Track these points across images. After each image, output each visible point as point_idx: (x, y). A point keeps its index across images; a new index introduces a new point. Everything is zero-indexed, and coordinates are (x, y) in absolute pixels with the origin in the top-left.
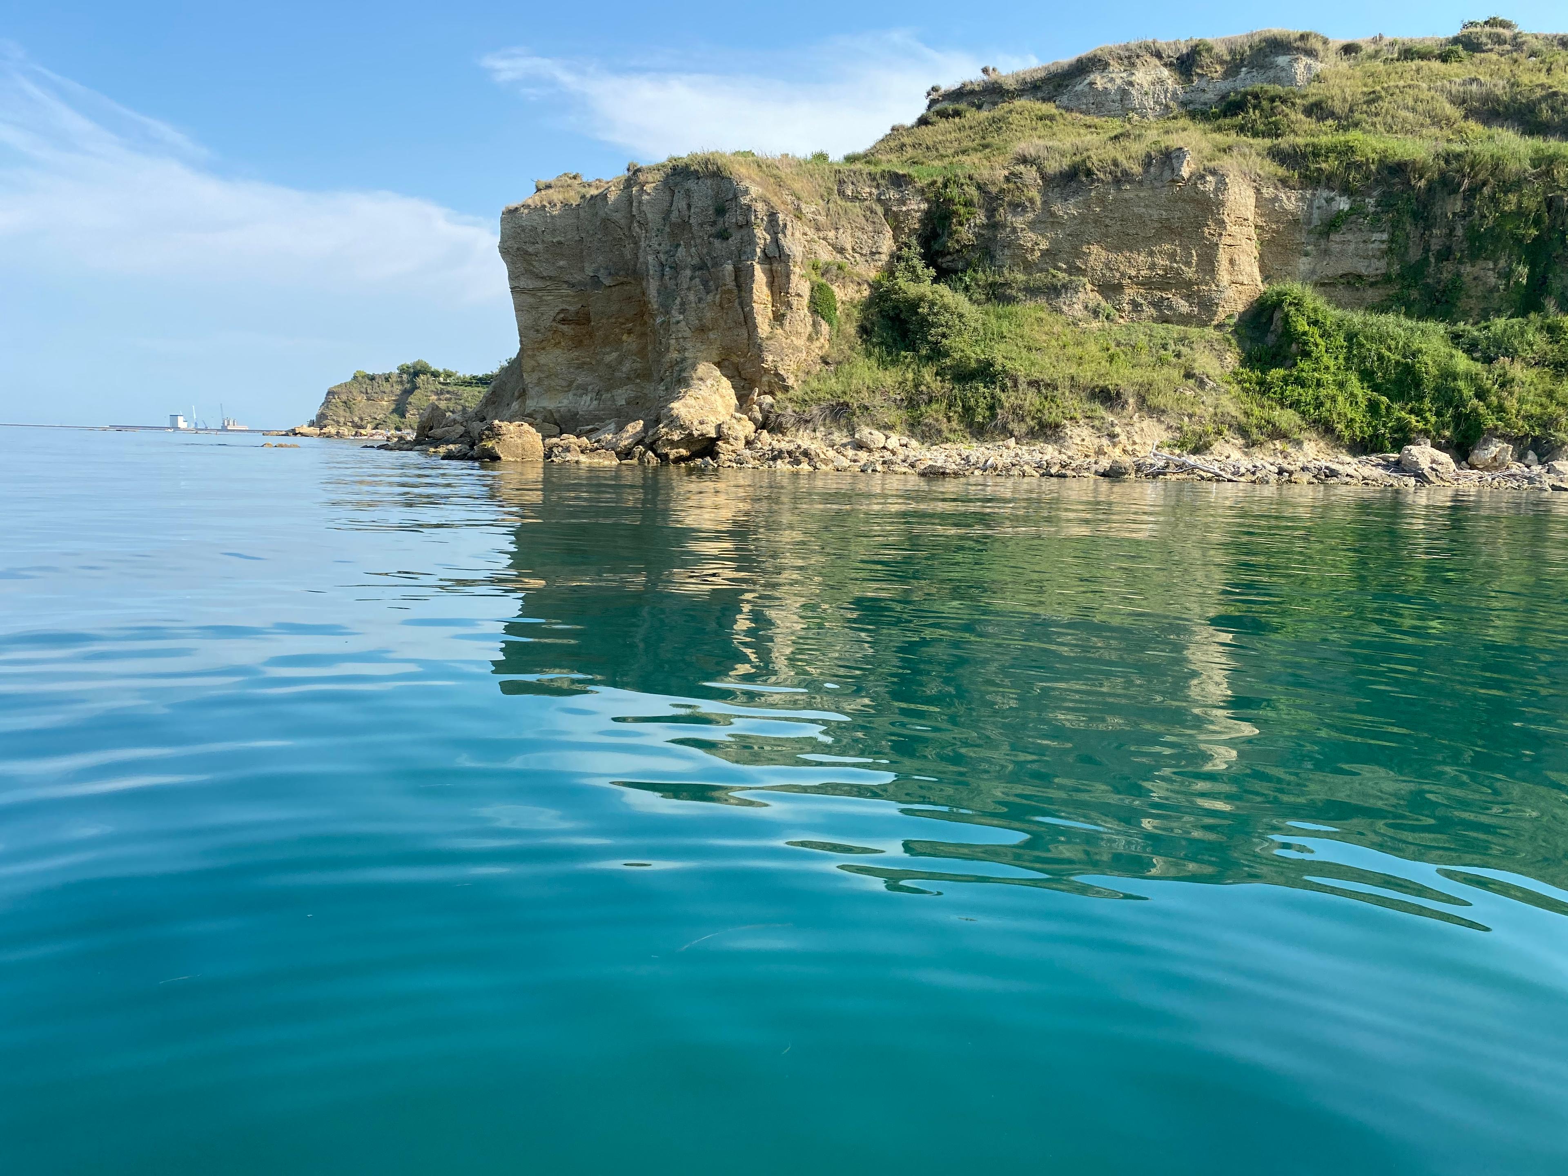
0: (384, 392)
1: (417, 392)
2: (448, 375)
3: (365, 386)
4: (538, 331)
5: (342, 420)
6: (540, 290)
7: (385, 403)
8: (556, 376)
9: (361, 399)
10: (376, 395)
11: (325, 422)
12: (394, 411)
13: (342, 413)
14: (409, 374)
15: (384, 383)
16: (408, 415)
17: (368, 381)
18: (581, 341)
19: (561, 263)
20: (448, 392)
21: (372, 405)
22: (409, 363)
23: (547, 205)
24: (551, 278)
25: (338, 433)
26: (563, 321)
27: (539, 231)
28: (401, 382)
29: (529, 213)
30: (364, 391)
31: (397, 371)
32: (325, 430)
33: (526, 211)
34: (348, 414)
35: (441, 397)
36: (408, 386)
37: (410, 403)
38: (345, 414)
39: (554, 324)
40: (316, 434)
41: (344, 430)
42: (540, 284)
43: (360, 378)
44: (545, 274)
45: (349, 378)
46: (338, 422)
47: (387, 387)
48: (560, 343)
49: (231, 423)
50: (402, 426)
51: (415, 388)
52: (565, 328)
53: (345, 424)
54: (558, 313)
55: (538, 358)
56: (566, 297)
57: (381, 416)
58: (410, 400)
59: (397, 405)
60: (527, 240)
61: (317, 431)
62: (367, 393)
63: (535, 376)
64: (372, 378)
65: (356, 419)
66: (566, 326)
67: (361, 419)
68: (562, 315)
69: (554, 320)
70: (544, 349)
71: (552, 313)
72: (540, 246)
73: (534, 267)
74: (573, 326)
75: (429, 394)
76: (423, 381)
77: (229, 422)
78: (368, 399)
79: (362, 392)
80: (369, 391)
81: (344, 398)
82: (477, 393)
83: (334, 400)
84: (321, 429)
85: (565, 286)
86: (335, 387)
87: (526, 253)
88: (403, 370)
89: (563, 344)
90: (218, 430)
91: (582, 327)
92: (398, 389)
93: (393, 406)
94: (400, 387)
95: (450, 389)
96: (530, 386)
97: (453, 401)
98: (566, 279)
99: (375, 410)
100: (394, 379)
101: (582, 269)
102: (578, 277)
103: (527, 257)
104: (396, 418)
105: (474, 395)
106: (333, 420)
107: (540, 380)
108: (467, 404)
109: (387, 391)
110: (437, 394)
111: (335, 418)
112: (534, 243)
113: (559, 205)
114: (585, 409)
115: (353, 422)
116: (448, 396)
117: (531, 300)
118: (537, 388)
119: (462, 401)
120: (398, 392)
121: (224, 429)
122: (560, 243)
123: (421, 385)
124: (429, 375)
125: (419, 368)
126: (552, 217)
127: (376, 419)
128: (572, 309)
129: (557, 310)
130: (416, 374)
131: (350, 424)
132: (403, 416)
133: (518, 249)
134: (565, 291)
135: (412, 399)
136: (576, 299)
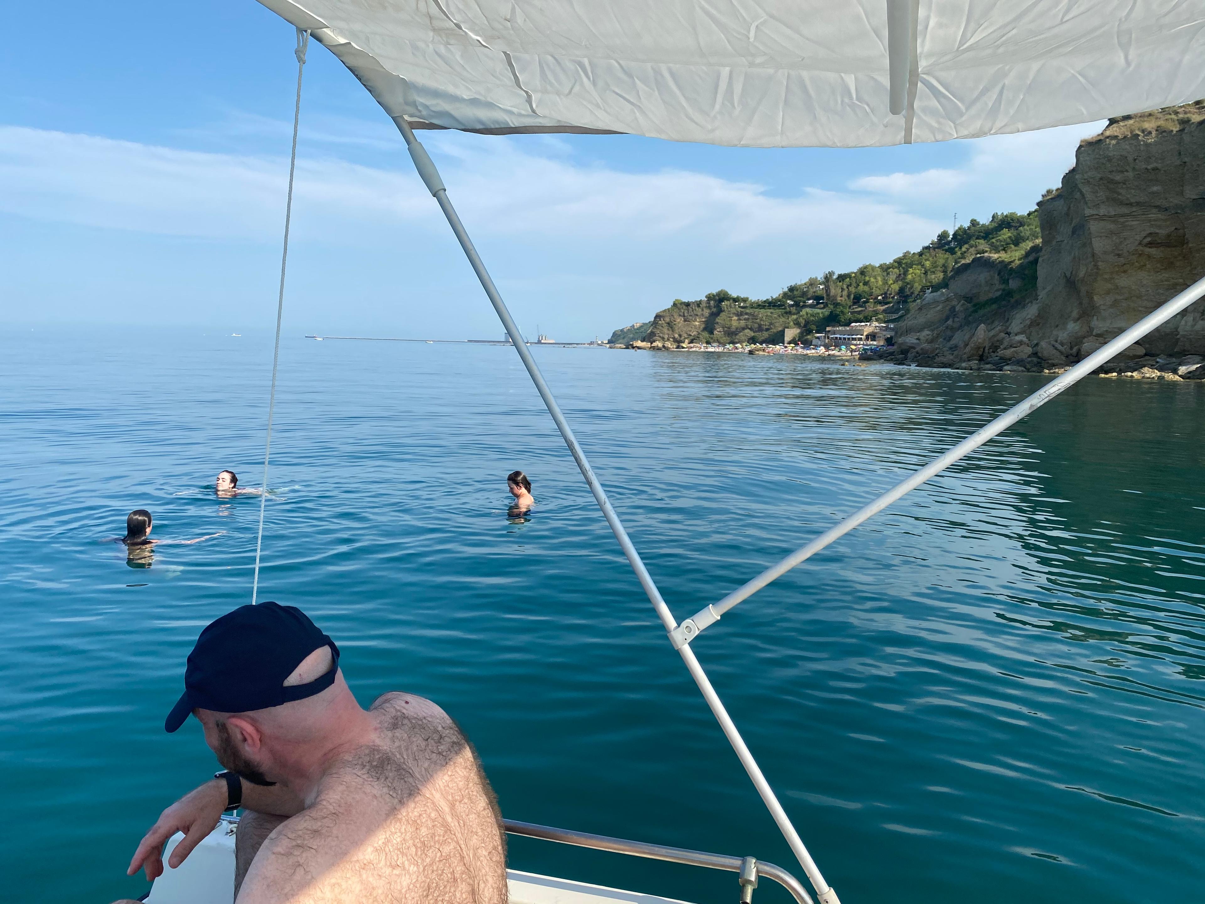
0: (697, 315)
1: (722, 314)
2: (745, 300)
3: (682, 311)
4: (1119, 255)
5: (666, 337)
6: (1122, 216)
7: (697, 323)
8: (1139, 297)
9: (679, 320)
10: (691, 318)
11: (654, 338)
12: (705, 329)
13: (666, 331)
14: (715, 300)
15: (697, 308)
16: (715, 332)
17: (684, 307)
18: (1172, 263)
19: (1155, 189)
20: (747, 314)
21: (688, 325)
22: (714, 292)
23: (1140, 133)
24: (1138, 204)
25: (664, 346)
26: (1150, 244)
27: (1130, 159)
28: (709, 307)
29: (1118, 143)
30: (682, 314)
31: (706, 299)
32: (654, 344)
33: (1114, 142)
34: (670, 332)
35: (741, 318)
36: (714, 310)
37: (717, 323)
38: (668, 332)
39: (1141, 248)
40: (648, 347)
41: (668, 344)
42: (1125, 210)
43: (679, 305)
44: (1133, 201)
45: (669, 305)
46: (663, 338)
47: (699, 311)
48: (1145, 265)
49: (544, 338)
50: (711, 341)
51: (720, 311)
52: (1153, 251)
53: (668, 340)
54: (1145, 237)
55: (1117, 281)
56: (1155, 220)
57: (695, 333)
58: (717, 320)
59: (706, 324)
60: (1114, 169)
61: (649, 345)
62: (684, 316)
63: (1109, 300)
64: (688, 304)
65: (676, 336)
66: (1153, 249)
67: (680, 336)
68: (1149, 239)
69: (1140, 244)
70: (1125, 272)
71: (1138, 238)
72: (1130, 174)
73: (1119, 194)
74: (1162, 249)
75: (731, 315)
76: (727, 305)
77: (542, 337)
78: (685, 321)
79: (680, 315)
80: (686, 314)
81: (668, 320)
82: (769, 314)
83: (660, 322)
84: (651, 344)
85: (1154, 210)
86: (661, 312)
87: (1112, 181)
88: (710, 298)
89: (1148, 266)
90: (536, 343)
91: (1173, 249)
92: (707, 312)
93: (703, 326)
94: (708, 311)
95: (748, 311)
96: (1102, 307)
97: (750, 321)
98: (1159, 204)
99: (690, 329)
100: (704, 305)
101: (1182, 193)
102: (1175, 200)
103: (1112, 186)
104: (706, 334)
105: (767, 316)
106: (660, 337)
107: (1115, 304)
108: (762, 323)
109: (699, 314)
110: (737, 315)
111: (661, 335)
112: (1122, 172)
113: (1154, 133)
114: (1188, 328)
115: (674, 338)
116: (746, 316)
117: (1112, 226)
118: (1111, 310)
119: (758, 321)
120: (707, 315)
121: (539, 342)
122: (1155, 169)
123: (726, 309)
124: (731, 301)
125: (722, 296)
126: (1147, 145)
127: (690, 335)
128: (1163, 232)
129: (1144, 234)
130: (721, 300)
131: (671, 340)
132: (711, 332)
133: (1101, 179)
134: (1154, 215)
135: (719, 320)
136: (1168, 223)
